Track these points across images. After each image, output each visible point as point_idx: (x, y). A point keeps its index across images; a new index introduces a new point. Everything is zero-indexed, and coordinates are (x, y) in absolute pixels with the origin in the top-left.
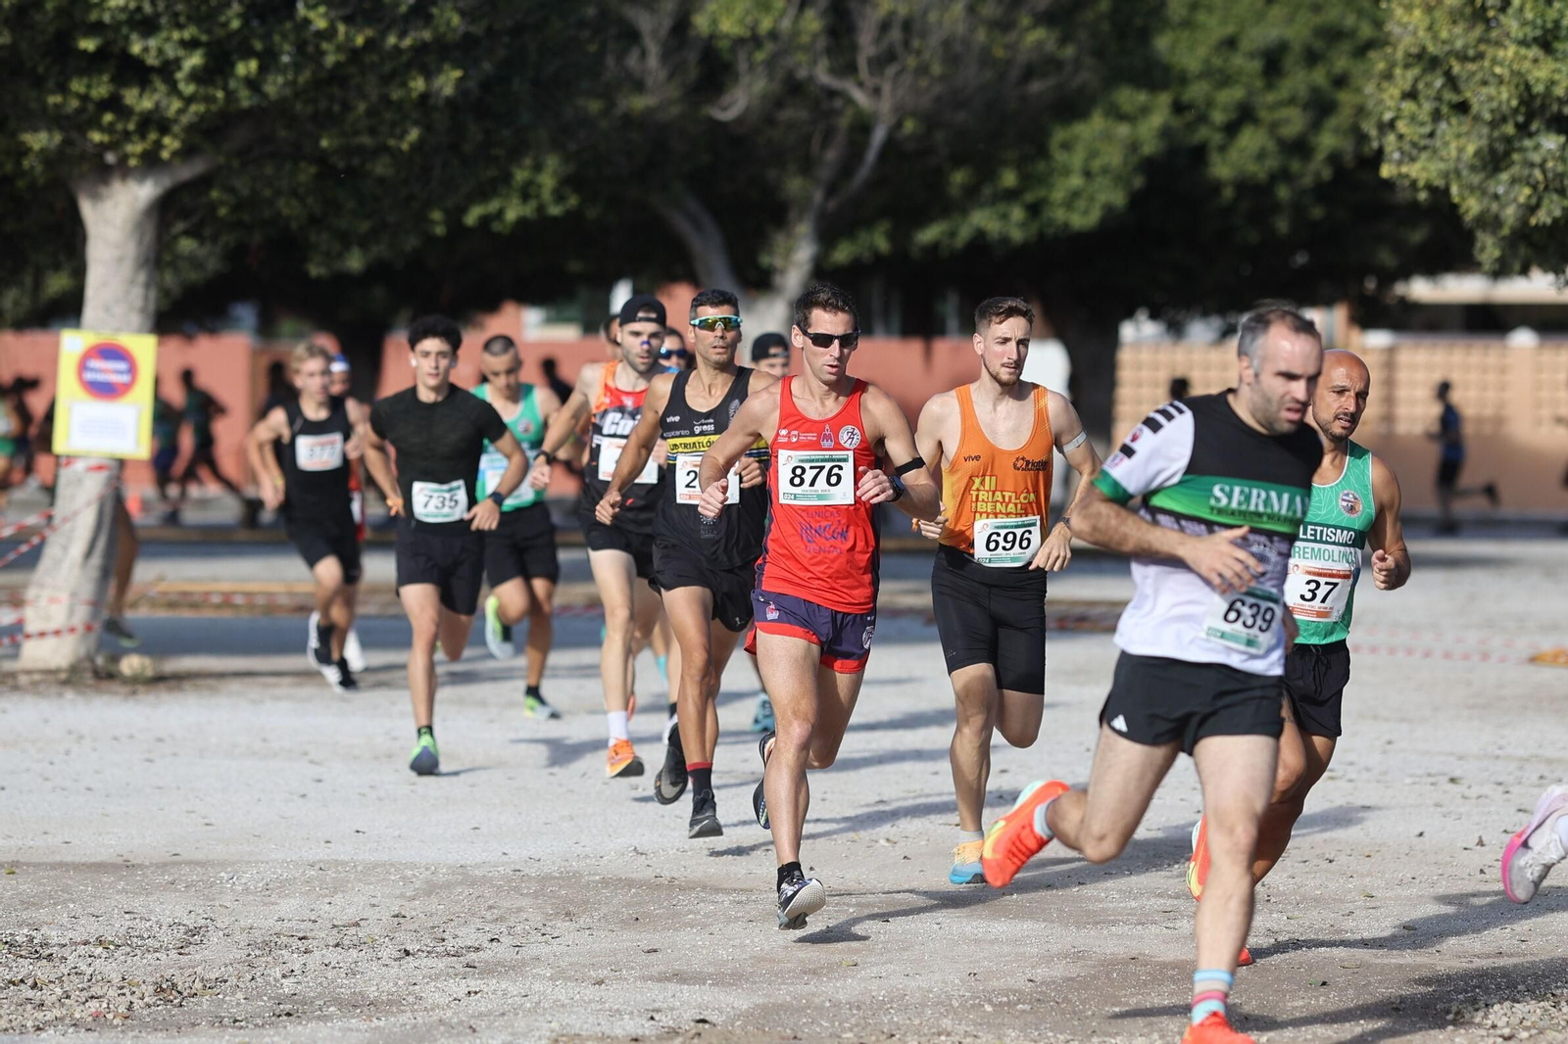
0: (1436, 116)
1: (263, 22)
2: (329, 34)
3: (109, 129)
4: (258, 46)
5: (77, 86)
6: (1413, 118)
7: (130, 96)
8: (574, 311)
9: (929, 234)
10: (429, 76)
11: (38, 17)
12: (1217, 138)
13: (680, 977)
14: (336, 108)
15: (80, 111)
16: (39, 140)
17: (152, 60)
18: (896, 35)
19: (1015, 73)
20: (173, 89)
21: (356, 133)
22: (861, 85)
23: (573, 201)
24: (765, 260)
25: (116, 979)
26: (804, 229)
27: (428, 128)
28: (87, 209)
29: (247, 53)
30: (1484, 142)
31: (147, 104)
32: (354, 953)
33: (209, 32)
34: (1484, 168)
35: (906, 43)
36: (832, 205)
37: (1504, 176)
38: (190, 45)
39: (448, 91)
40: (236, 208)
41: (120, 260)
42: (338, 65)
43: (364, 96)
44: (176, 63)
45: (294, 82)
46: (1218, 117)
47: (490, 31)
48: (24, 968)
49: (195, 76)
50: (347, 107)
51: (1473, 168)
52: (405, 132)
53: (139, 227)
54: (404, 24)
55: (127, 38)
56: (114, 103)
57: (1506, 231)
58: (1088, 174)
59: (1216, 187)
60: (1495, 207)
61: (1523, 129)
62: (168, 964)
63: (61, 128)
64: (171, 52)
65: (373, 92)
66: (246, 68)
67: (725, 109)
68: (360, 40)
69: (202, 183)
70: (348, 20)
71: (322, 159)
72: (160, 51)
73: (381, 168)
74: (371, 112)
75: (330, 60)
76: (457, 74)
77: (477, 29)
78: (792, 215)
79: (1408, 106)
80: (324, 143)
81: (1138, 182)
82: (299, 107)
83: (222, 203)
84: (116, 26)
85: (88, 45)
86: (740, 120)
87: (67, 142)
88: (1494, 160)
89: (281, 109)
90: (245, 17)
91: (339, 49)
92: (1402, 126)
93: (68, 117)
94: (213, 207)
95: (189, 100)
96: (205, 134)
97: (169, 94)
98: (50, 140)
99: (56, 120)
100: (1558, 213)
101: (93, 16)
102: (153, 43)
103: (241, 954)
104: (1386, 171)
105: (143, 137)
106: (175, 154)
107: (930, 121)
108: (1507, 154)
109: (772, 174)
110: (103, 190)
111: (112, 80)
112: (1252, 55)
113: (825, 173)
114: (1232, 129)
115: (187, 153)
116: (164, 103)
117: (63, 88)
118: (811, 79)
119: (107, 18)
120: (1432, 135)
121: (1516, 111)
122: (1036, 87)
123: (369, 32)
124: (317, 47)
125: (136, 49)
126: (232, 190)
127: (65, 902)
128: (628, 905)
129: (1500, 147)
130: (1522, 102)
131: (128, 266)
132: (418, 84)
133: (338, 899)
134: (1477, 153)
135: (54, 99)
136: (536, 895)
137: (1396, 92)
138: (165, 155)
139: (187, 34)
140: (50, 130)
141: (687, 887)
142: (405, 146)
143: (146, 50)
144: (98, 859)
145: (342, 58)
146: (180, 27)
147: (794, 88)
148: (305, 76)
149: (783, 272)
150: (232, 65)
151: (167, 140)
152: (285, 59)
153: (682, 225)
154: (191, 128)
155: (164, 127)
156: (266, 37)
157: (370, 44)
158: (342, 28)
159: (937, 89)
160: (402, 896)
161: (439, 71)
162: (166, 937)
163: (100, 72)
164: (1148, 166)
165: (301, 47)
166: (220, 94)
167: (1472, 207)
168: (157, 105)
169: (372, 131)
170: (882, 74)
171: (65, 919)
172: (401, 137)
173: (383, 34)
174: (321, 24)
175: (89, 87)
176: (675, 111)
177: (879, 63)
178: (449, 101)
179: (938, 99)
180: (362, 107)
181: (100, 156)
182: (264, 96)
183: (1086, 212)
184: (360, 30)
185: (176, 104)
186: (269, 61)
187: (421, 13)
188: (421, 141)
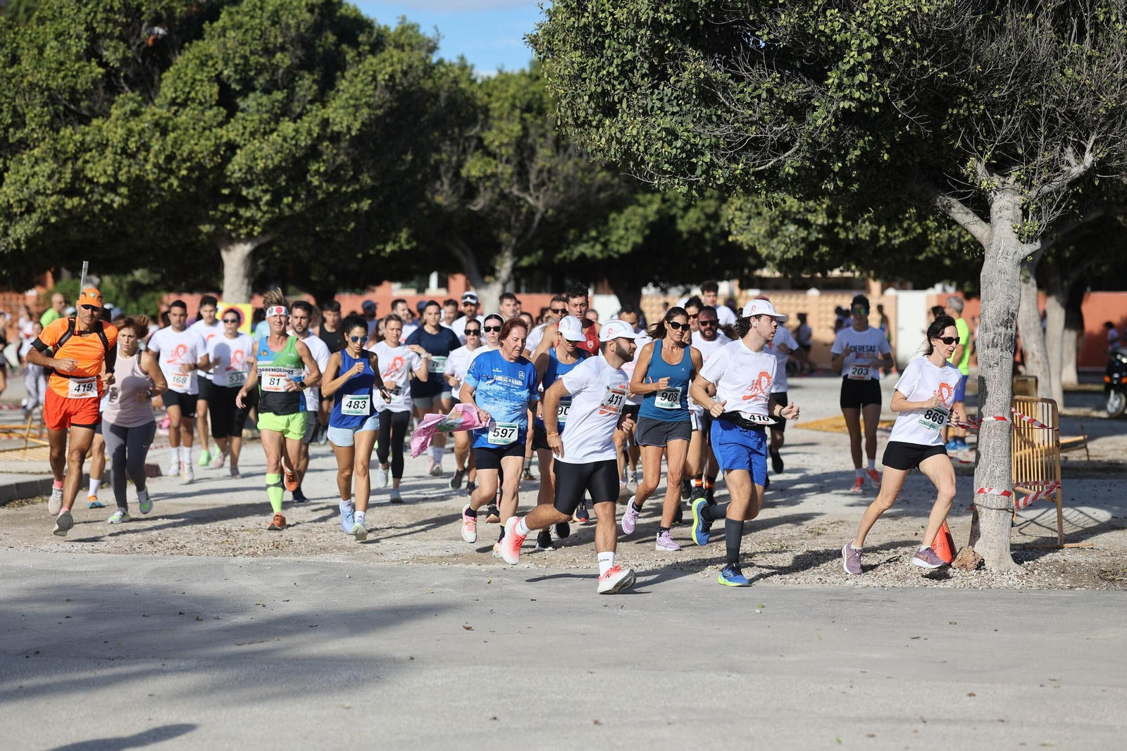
0: (749, 218)
1: (294, 183)
2: (320, 187)
3: (233, 224)
4: (292, 192)
5: (221, 207)
6: (740, 218)
7: (242, 211)
8: (413, 284)
9: (561, 254)
10: (358, 202)
11: (206, 181)
15: (222, 217)
16: (206, 228)
17: (250, 197)
19: (593, 189)
20: (259, 208)
21: (330, 225)
22: (531, 195)
27: (358, 223)
28: (224, 254)
29: (288, 195)
30: (768, 227)
31: (248, 214)
33: (273, 186)
34: (768, 236)
36: (519, 245)
37: (775, 240)
38: (265, 192)
39: (366, 208)
40: (283, 254)
41: (237, 275)
42: (323, 198)
43: (333, 211)
44: (260, 199)
45: (306, 205)
46: (680, 205)
47: (382, 185)
49: (268, 203)
50: (326, 215)
51: (764, 237)
52: (349, 224)
53: (245, 262)
54: (348, 183)
55: (241, 189)
56: (235, 214)
57: (777, 261)
58: (626, 229)
59: (681, 233)
60: (772, 252)
61: (782, 223)
63: (215, 224)
64: (258, 194)
65: (337, 210)
66: (287, 200)
67: (475, 206)
68: (331, 189)
69: (270, 244)
70: (327, 181)
71: (317, 234)
72: (254, 194)
73: (340, 238)
74: (336, 216)
75: (320, 197)
76: (369, 201)
77: (377, 184)
78: (503, 248)
79: (738, 213)
80: (318, 229)
81: (647, 232)
82: (308, 215)
83: (277, 252)
84: (237, 184)
85: (226, 191)
86: (481, 210)
87: (217, 229)
88: (772, 234)
89: (301, 216)
90: (287, 181)
91: (323, 193)
92: (736, 220)
93: (217, 219)
94: (274, 253)
95: (265, 213)
96: (270, 226)
97: (257, 210)
98: (210, 228)
99: (211, 221)
100: (795, 254)
101: (228, 180)
102: (251, 191)
104: (730, 239)
105: (247, 227)
106: (259, 233)
107: (559, 210)
108: (776, 232)
110: (231, 247)
111: (235, 205)
115: (263, 233)
116: (255, 214)
117: (215, 208)
118: (510, 194)
119: (233, 181)
120: (748, 224)
121: (778, 216)
123: (335, 186)
124: (315, 192)
125: (244, 193)
126: (280, 247)
129: (774, 230)
130: (780, 212)
131: (240, 278)
132: (354, 206)
134: (766, 231)
135: (211, 213)
137: (733, 208)
138: (255, 234)
139: (264, 187)
140: (210, 224)
142: (349, 230)
143: (248, 193)
145: (324, 196)
146: (262, 185)
148: (311, 203)
149: (499, 271)
150: (282, 200)
151: (256, 228)
152: (303, 196)
153: (459, 253)
154: (265, 224)
155: (255, 223)
156: (295, 188)
157: (335, 190)
158: (324, 185)
161: (362, 200)
163: (230, 202)
165: (309, 192)
166: (277, 210)
167: (764, 252)
168: (252, 214)
169: (336, 224)
170: (539, 192)
172: (347, 226)
173: (340, 187)
174: (316, 183)
175: (225, 208)
176: (455, 207)
178: (366, 212)
180: (332, 214)
181: (230, 234)
182: (295, 211)
184: (331, 185)
185: (260, 214)
186: (296, 198)
187: (355, 179)
188: (355, 227)
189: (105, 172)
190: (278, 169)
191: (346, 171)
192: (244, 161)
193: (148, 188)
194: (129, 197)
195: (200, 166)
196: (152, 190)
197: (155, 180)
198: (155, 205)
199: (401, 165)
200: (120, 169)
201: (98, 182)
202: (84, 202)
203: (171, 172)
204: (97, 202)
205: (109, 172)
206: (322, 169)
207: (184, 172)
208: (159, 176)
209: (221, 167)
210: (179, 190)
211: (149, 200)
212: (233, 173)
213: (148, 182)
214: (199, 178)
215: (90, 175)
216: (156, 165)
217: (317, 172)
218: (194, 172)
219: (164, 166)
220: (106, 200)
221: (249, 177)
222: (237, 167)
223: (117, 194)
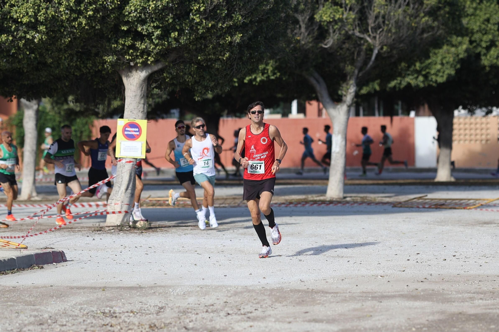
1: (179, 20)
2: (200, 23)
3: (132, 55)
4: (178, 28)
5: (121, 41)
7: (138, 44)
8: (279, 110)
9: (393, 84)
10: (232, 35)
11: (108, 20)
12: (484, 51)
13: (316, 321)
14: (203, 47)
15: (123, 49)
16: (109, 59)
17: (145, 33)
18: (380, 20)
19: (419, 31)
20: (151, 41)
21: (209, 55)
22: (369, 36)
23: (278, 74)
24: (340, 92)
25: (137, 323)
26: (352, 82)
27: (232, 53)
28: (125, 80)
29: (175, 30)
31: (143, 47)
32: (212, 314)
33: (162, 23)
35: (384, 22)
36: (360, 75)
38: (157, 28)
39: (238, 41)
40: (172, 79)
41: (136, 96)
42: (203, 33)
43: (212, 43)
44: (153, 33)
45: (190, 38)
46: (484, 45)
47: (251, 21)
48: (108, 320)
49: (158, 38)
50: (206, 46)
52: (225, 54)
53: (141, 85)
54: (224, 20)
55: (137, 26)
56: (133, 47)
58: (442, 64)
59: (484, 67)
62: (153, 318)
63: (116, 55)
64: (151, 31)
65: (215, 42)
66: (174, 34)
67: (326, 45)
68: (210, 25)
69: (161, 71)
70: (206, 19)
71: (198, 63)
72: (147, 29)
73: (217, 65)
74: (213, 48)
76: (241, 35)
77: (247, 21)
78: (348, 78)
80: (199, 58)
81: (458, 66)
82: (191, 46)
83: (167, 78)
84: (133, 22)
85: (125, 28)
86: (330, 48)
87: (118, 59)
89: (185, 47)
90: (174, 19)
91: (203, 28)
93: (118, 51)
94: (164, 79)
95: (156, 45)
96: (162, 55)
97: (150, 43)
98: (113, 58)
99: (114, 52)
101: (126, 19)
102: (145, 27)
103: (176, 315)
105: (142, 57)
106: (152, 62)
107: (392, 47)
109: (342, 65)
110: (129, 74)
111: (132, 39)
112: (494, 24)
113: (359, 64)
114: (488, 48)
115: (156, 62)
116: (149, 46)
117: (117, 42)
118: (353, 34)
119: (130, 19)
122: (425, 35)
123: (213, 23)
124: (197, 27)
125: (139, 29)
126: (170, 73)
127: (121, 300)
128: (299, 298)
131: (138, 98)
132: (229, 39)
133: (207, 297)
135: (114, 46)
136: (269, 295)
138: (149, 62)
139: (155, 24)
140: (113, 56)
141: (317, 292)
142: (225, 59)
143: (142, 29)
144: (131, 285)
145: (204, 31)
146: (153, 22)
147: (348, 37)
148: (193, 36)
149: (345, 96)
150: (170, 34)
151: (149, 58)
152: (187, 31)
153: (314, 82)
154: (157, 54)
155: (149, 55)
157: (213, 26)
159: (393, 37)
160: (227, 296)
161: (235, 34)
162: (153, 310)
163: (128, 37)
164: (462, 61)
165: (191, 28)
166: (166, 43)
168: (146, 47)
169: (214, 54)
170: (376, 32)
171: (120, 304)
172: (224, 56)
173: (217, 23)
174: (198, 20)
175: (125, 41)
176: (311, 45)
177: (375, 29)
178: (238, 44)
179: (393, 40)
180: (211, 46)
181: (129, 63)
182: (180, 43)
183: (442, 76)
184: (210, 22)
185: (153, 47)
186: (181, 32)
187: (229, 16)
188: (230, 56)
189: (27, 14)
190: (165, 8)
191: (221, 10)
192: (138, 3)
193: (63, 26)
194: (47, 34)
195: (104, 8)
196: (66, 27)
197: (68, 20)
198: (68, 40)
199: (267, 5)
200: (39, 11)
201: (21, 22)
202: (11, 38)
203: (80, 13)
204: (21, 38)
205: (30, 14)
206: (202, 9)
207: (90, 13)
208: (70, 17)
209: (121, 8)
210: (86, 27)
211: (62, 36)
212: (130, 13)
213: (62, 21)
214: (103, 18)
215: (15, 17)
216: (68, 8)
217: (198, 11)
218: (98, 13)
219: (74, 8)
220: (28, 36)
221: (143, 16)
222: (133, 8)
223: (37, 32)
